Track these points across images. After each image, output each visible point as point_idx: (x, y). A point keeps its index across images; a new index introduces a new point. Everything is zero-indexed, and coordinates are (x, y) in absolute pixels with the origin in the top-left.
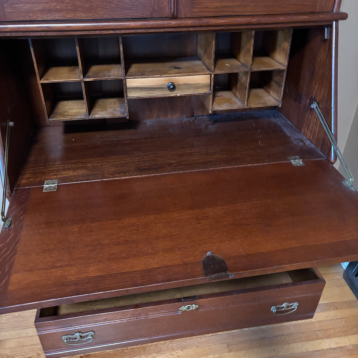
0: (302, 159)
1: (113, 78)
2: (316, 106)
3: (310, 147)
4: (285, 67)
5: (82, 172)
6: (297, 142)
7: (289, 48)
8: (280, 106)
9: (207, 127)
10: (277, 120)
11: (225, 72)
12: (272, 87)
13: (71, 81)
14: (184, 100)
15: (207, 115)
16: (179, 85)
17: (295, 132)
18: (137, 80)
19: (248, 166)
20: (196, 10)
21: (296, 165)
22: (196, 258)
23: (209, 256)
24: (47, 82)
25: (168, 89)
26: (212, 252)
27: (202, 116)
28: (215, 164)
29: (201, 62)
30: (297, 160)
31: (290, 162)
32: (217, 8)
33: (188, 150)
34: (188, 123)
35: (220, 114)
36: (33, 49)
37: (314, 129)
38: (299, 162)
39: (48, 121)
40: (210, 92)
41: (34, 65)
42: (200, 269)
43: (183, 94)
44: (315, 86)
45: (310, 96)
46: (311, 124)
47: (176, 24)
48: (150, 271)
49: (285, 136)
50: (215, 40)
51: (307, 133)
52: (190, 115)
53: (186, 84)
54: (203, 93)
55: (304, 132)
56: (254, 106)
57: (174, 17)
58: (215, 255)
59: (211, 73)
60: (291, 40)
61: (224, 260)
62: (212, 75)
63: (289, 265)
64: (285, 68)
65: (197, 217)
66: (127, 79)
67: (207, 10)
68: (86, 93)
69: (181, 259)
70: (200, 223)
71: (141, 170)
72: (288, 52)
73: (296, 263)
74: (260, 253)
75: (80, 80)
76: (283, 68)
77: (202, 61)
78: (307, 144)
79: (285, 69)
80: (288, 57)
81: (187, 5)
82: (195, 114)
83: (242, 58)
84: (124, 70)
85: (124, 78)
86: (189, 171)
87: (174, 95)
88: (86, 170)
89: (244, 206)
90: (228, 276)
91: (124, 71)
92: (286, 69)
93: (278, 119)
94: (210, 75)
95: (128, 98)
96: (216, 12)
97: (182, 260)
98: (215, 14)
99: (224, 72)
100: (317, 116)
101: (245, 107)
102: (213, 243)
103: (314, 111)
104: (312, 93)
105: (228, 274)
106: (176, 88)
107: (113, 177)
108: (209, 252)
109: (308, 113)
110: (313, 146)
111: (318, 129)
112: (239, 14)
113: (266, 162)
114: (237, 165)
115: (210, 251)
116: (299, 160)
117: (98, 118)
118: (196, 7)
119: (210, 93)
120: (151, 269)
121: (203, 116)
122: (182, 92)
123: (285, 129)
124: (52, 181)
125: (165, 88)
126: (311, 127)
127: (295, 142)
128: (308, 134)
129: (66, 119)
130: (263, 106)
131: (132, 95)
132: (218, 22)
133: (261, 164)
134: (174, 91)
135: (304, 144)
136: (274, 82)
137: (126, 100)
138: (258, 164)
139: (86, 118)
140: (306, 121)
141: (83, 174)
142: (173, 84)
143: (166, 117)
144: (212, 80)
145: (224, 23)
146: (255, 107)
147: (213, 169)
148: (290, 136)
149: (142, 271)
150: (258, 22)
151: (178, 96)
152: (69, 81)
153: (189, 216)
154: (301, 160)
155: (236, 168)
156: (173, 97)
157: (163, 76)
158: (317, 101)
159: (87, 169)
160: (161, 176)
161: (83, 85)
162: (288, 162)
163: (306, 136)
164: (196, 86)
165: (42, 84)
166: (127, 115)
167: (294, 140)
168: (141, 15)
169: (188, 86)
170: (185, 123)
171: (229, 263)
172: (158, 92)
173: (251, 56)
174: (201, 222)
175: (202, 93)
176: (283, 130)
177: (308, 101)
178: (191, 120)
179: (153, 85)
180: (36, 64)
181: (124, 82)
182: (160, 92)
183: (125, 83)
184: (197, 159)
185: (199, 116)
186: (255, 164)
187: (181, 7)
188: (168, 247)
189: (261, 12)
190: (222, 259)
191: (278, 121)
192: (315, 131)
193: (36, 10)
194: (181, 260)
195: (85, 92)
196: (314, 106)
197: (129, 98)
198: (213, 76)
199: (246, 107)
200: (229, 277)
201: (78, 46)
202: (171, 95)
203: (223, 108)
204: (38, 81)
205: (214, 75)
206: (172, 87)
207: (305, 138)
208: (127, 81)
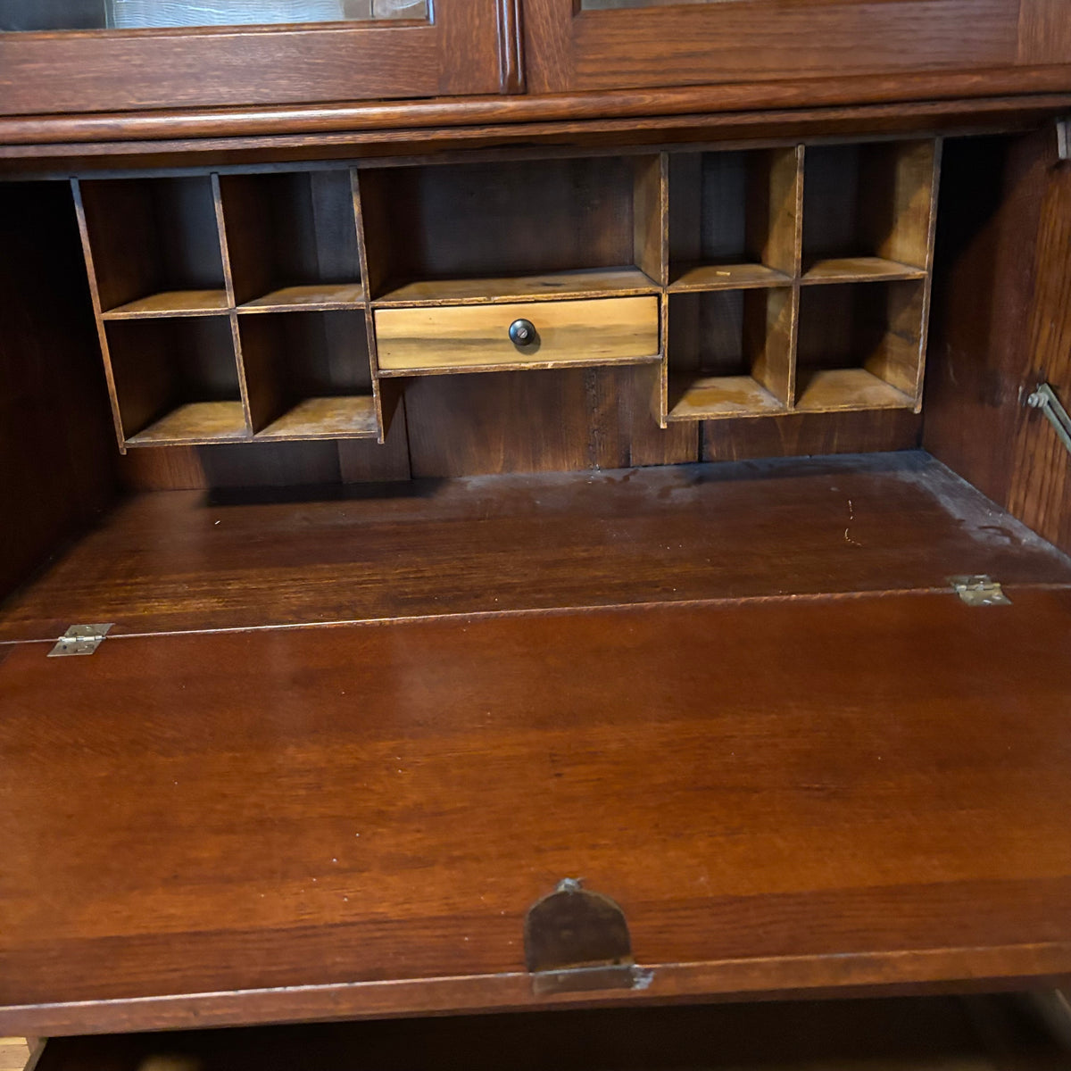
0: (1001, 583)
1: (330, 306)
2: (1047, 399)
3: (1036, 550)
4: (924, 270)
5: (201, 605)
6: (987, 535)
7: (933, 202)
8: (917, 410)
9: (665, 493)
10: (922, 477)
11: (708, 287)
12: (889, 355)
13: (195, 313)
14: (595, 410)
15: (675, 464)
16: (552, 330)
17: (983, 508)
18: (410, 313)
19: (787, 600)
20: (589, 69)
21: (975, 603)
22: (508, 900)
23: (564, 894)
24: (123, 316)
25: (513, 344)
26: (579, 879)
27: (656, 465)
28: (665, 590)
29: (640, 273)
30: (981, 586)
31: (952, 591)
32: (658, 59)
33: (584, 551)
34: (605, 482)
35: (721, 461)
36: (82, 212)
37: (1050, 487)
38: (990, 592)
39: (125, 444)
40: (660, 357)
41: (84, 260)
42: (513, 940)
43: (567, 362)
44: (1039, 329)
45: (1026, 372)
46: (1037, 472)
47: (521, 110)
48: (309, 932)
49: (945, 518)
50: (667, 180)
51: (1026, 506)
52: (616, 463)
53: (574, 330)
54: (633, 360)
55: (1016, 504)
56: (819, 407)
57: (514, 91)
58: (589, 892)
59: (659, 290)
60: (939, 176)
61: (623, 913)
62: (663, 296)
63: (904, 953)
64: (925, 272)
65: (555, 755)
66: (377, 311)
67: (627, 66)
68: (243, 353)
69: (446, 898)
70: (559, 775)
71: (397, 603)
72: (932, 218)
73: (936, 946)
74: (784, 895)
75: (226, 311)
76: (918, 273)
77: (641, 271)
78: (1024, 541)
79: (924, 275)
80: (931, 237)
81: (559, 51)
82: (633, 461)
83: (774, 252)
84: (367, 279)
85: (367, 306)
86: (567, 608)
87: (535, 364)
88: (216, 600)
89: (747, 726)
90: (627, 978)
91: (368, 283)
92: (927, 277)
93: (924, 475)
94: (656, 298)
95: (382, 372)
96: (655, 73)
97: (451, 901)
98: (653, 80)
99: (704, 285)
100: (1056, 434)
101: (789, 410)
102: (594, 847)
103: (1044, 418)
104: (1034, 357)
105: (629, 969)
106: (543, 342)
107: (296, 619)
108: (568, 882)
109: (1025, 433)
110: (1048, 547)
111: (1061, 483)
112: (738, 77)
113: (856, 590)
114: (745, 596)
115: (571, 878)
116: (987, 587)
117: (283, 439)
118: (586, 57)
119: (659, 360)
120: (314, 927)
121: (661, 465)
122: (563, 357)
123: (945, 501)
124: (92, 627)
125: (503, 341)
126: (1036, 481)
127: (980, 537)
128: (1030, 507)
129: (179, 442)
130: (855, 409)
131: (395, 362)
132: (664, 101)
133: (838, 596)
134: (536, 350)
135: (1016, 541)
136: (895, 333)
137: (376, 379)
138: (828, 595)
139: (246, 439)
140: (1018, 464)
141: (203, 609)
142: (529, 326)
143: (535, 467)
144: (663, 315)
145: (684, 102)
146: (824, 411)
147: (654, 604)
148: (963, 518)
149: (278, 931)
150: (803, 100)
151: (549, 367)
152: (190, 313)
153: (525, 750)
154: (998, 585)
155: (742, 604)
156: (530, 371)
157: (496, 298)
158: (1051, 381)
159: (219, 598)
160: (463, 622)
161: (235, 327)
162: (946, 591)
163: (1021, 520)
164: (609, 336)
165: (107, 323)
166: (380, 431)
167: (975, 529)
168: (407, 89)
169: (580, 333)
170: (594, 483)
171: (636, 928)
172: (481, 354)
173: (799, 231)
174: (567, 770)
175: (631, 358)
176: (939, 503)
177: (1021, 389)
178: (618, 475)
179: (461, 329)
180: (91, 259)
181: (368, 318)
182: (488, 353)
183: (369, 322)
184: (605, 577)
185: (646, 466)
186: (816, 593)
187: (539, 59)
188: (409, 853)
189: (812, 69)
190: (617, 907)
191: (925, 478)
192: (1052, 492)
193: (85, 79)
194: (445, 901)
195: (240, 351)
196: (1041, 398)
197: (385, 375)
198: (665, 301)
199: (792, 411)
200: (630, 984)
201: (221, 202)
202: (523, 365)
203: (709, 414)
204: (96, 313)
205: (670, 296)
206: (524, 335)
207: (1017, 524)
208: (377, 317)
